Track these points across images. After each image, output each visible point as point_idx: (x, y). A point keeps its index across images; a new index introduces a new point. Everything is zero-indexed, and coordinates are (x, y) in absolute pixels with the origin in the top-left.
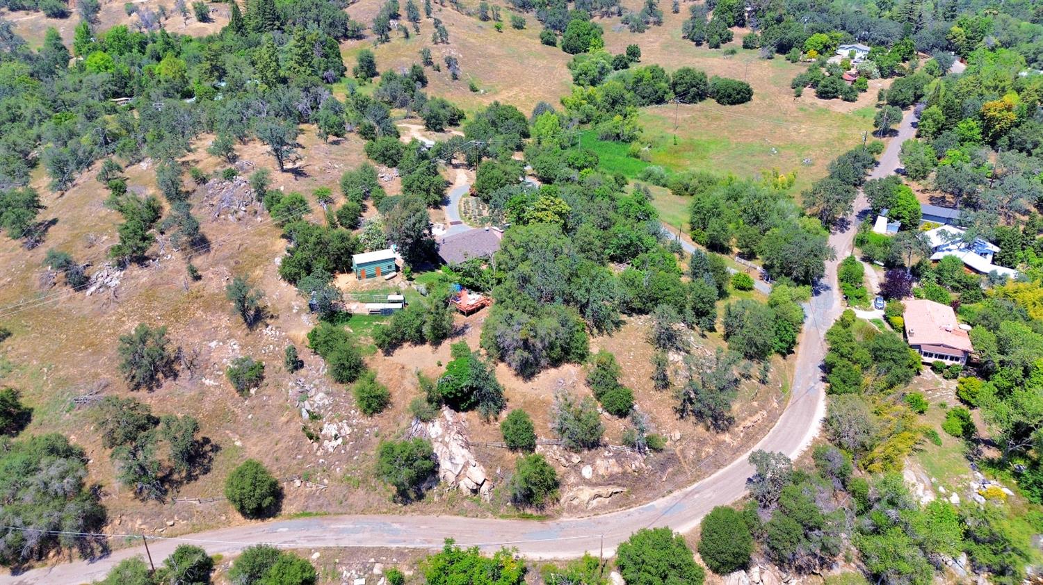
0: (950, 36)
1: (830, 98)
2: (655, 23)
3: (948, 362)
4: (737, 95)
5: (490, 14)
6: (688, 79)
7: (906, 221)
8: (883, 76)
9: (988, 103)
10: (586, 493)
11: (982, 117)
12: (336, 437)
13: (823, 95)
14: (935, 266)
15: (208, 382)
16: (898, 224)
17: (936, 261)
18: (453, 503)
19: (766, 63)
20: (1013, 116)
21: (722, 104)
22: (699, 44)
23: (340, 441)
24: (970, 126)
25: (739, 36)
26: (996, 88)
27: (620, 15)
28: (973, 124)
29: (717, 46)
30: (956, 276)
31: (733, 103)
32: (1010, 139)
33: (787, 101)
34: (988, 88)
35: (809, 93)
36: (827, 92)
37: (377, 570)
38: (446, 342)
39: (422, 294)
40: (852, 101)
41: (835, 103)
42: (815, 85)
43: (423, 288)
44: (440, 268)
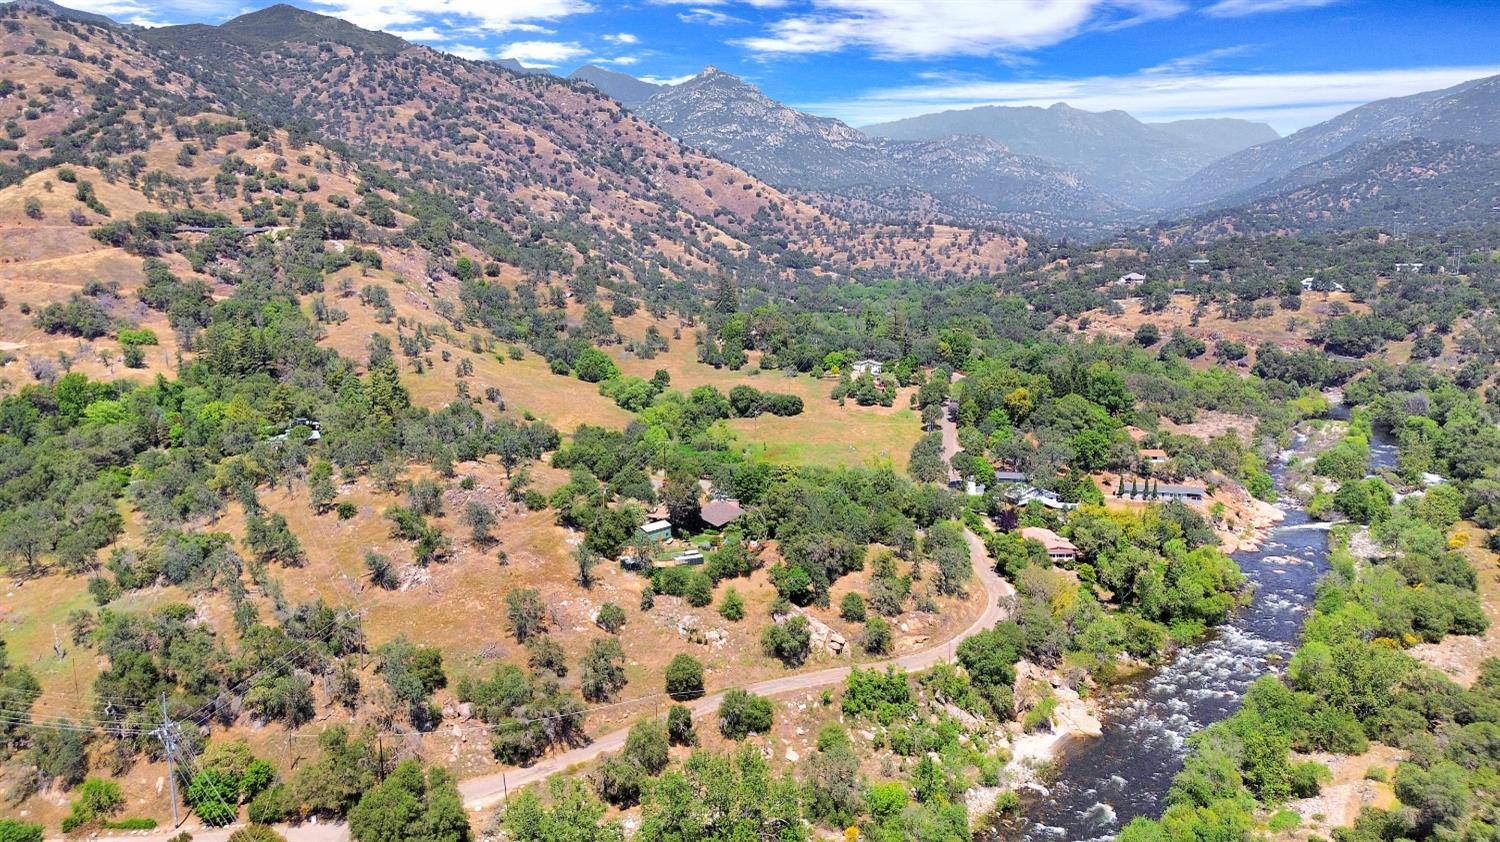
0: (939, 350)
1: (870, 405)
2: (661, 349)
3: (1066, 559)
4: (790, 408)
6: (747, 394)
7: (988, 483)
8: (902, 385)
9: (1009, 396)
10: (910, 641)
11: (1006, 406)
12: (721, 638)
13: (863, 402)
14: (1023, 509)
15: (579, 629)
16: (983, 486)
17: (1023, 506)
18: (824, 663)
19: (793, 380)
20: (1029, 403)
21: (781, 415)
22: (718, 367)
23: (724, 640)
24: (998, 413)
25: (755, 359)
26: (1009, 384)
27: (620, 342)
28: (1002, 412)
29: (737, 368)
30: (1041, 513)
31: (790, 415)
32: (1031, 421)
33: (833, 407)
34: (1003, 385)
35: (851, 403)
36: (867, 400)
37: (810, 698)
38: (754, 573)
39: (705, 549)
40: (890, 406)
41: (877, 409)
42: (851, 396)
43: (707, 544)
44: (702, 532)
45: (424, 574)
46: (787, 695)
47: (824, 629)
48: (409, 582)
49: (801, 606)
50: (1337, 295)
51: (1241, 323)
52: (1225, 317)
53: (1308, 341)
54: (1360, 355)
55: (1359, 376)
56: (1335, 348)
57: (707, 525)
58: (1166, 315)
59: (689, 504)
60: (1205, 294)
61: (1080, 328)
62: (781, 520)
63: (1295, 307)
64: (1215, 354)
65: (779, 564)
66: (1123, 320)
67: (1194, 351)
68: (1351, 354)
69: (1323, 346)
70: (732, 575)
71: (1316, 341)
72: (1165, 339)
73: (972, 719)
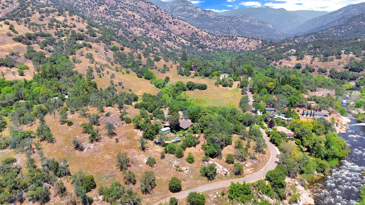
0: (244, 71)
1: (226, 87)
2: (167, 70)
3: (291, 137)
4: (203, 88)
5: (119, 70)
6: (191, 84)
7: (264, 111)
8: (234, 81)
9: (268, 85)
10: (248, 170)
11: (267, 88)
12: (187, 170)
13: (224, 86)
14: (275, 120)
15: (140, 165)
16: (262, 112)
17: (275, 119)
18: (221, 178)
19: (204, 79)
20: (273, 87)
21: (201, 90)
22: (183, 76)
23: (188, 170)
24: (264, 90)
25: (193, 73)
26: (267, 81)
27: (156, 69)
28: (265, 90)
29: (188, 76)
30: (281, 121)
31: (203, 90)
32: (274, 92)
33: (216, 88)
34: (266, 81)
35: (220, 86)
36: (225, 85)
37: (217, 193)
38: (197, 146)
39: (181, 137)
40: (232, 87)
41: (228, 88)
42: (220, 84)
43: (182, 135)
44: (180, 130)
45: (92, 146)
46: (209, 192)
47: (221, 167)
48: (87, 148)
49: (213, 158)
50: (351, 55)
51: (325, 63)
52: (320, 61)
53: (344, 68)
54: (359, 72)
55: (359, 78)
56: (352, 70)
57: (181, 128)
58: (303, 61)
59: (176, 122)
60: (315, 55)
61: (280, 64)
62: (205, 128)
63: (340, 58)
64: (318, 71)
65: (205, 143)
66: (291, 62)
67: (312, 70)
68: (356, 71)
69: (348, 69)
70: (190, 146)
71: (346, 68)
72: (304, 67)
73: (272, 201)
